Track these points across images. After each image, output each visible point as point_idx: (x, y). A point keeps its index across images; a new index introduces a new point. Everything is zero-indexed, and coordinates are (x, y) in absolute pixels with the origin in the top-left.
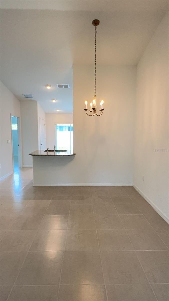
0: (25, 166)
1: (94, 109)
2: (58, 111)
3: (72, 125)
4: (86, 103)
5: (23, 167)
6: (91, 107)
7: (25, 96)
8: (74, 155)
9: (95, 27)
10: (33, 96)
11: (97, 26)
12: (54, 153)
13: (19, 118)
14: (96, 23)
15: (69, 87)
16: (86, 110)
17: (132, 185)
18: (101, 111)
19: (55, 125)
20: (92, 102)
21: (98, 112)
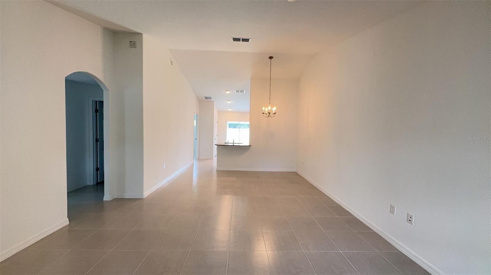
0: (201, 157)
1: (269, 113)
2: (230, 110)
3: (248, 123)
4: (264, 108)
5: (199, 159)
6: (266, 112)
7: (205, 97)
8: (250, 146)
9: (270, 59)
10: (212, 98)
11: (272, 59)
12: (233, 144)
13: (198, 115)
14: (271, 58)
15: (244, 92)
16: (263, 113)
17: (295, 171)
18: (273, 114)
19: (226, 122)
20: (268, 108)
21: (271, 115)
